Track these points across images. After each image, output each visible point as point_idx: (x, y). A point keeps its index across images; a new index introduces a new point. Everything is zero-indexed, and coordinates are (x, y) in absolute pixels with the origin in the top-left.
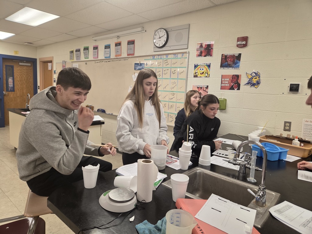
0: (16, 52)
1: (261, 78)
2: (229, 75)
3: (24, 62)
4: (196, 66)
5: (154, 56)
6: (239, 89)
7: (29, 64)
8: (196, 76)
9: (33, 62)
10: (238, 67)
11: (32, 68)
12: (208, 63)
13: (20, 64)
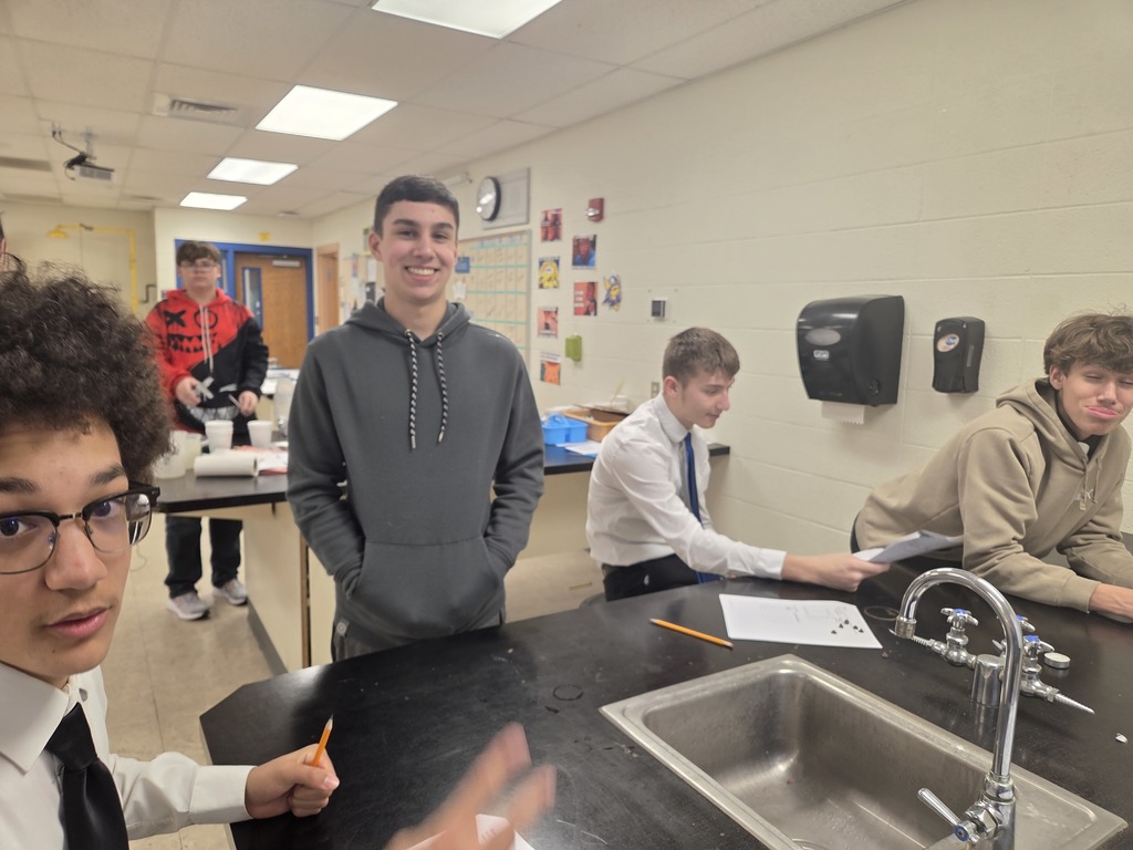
0: (264, 235)
1: (623, 289)
2: (583, 284)
3: (283, 259)
4: (541, 263)
5: (482, 239)
6: (596, 314)
7: (296, 264)
8: (541, 286)
9: (304, 256)
10: (593, 264)
11: (302, 272)
12: (556, 255)
13: (276, 263)
